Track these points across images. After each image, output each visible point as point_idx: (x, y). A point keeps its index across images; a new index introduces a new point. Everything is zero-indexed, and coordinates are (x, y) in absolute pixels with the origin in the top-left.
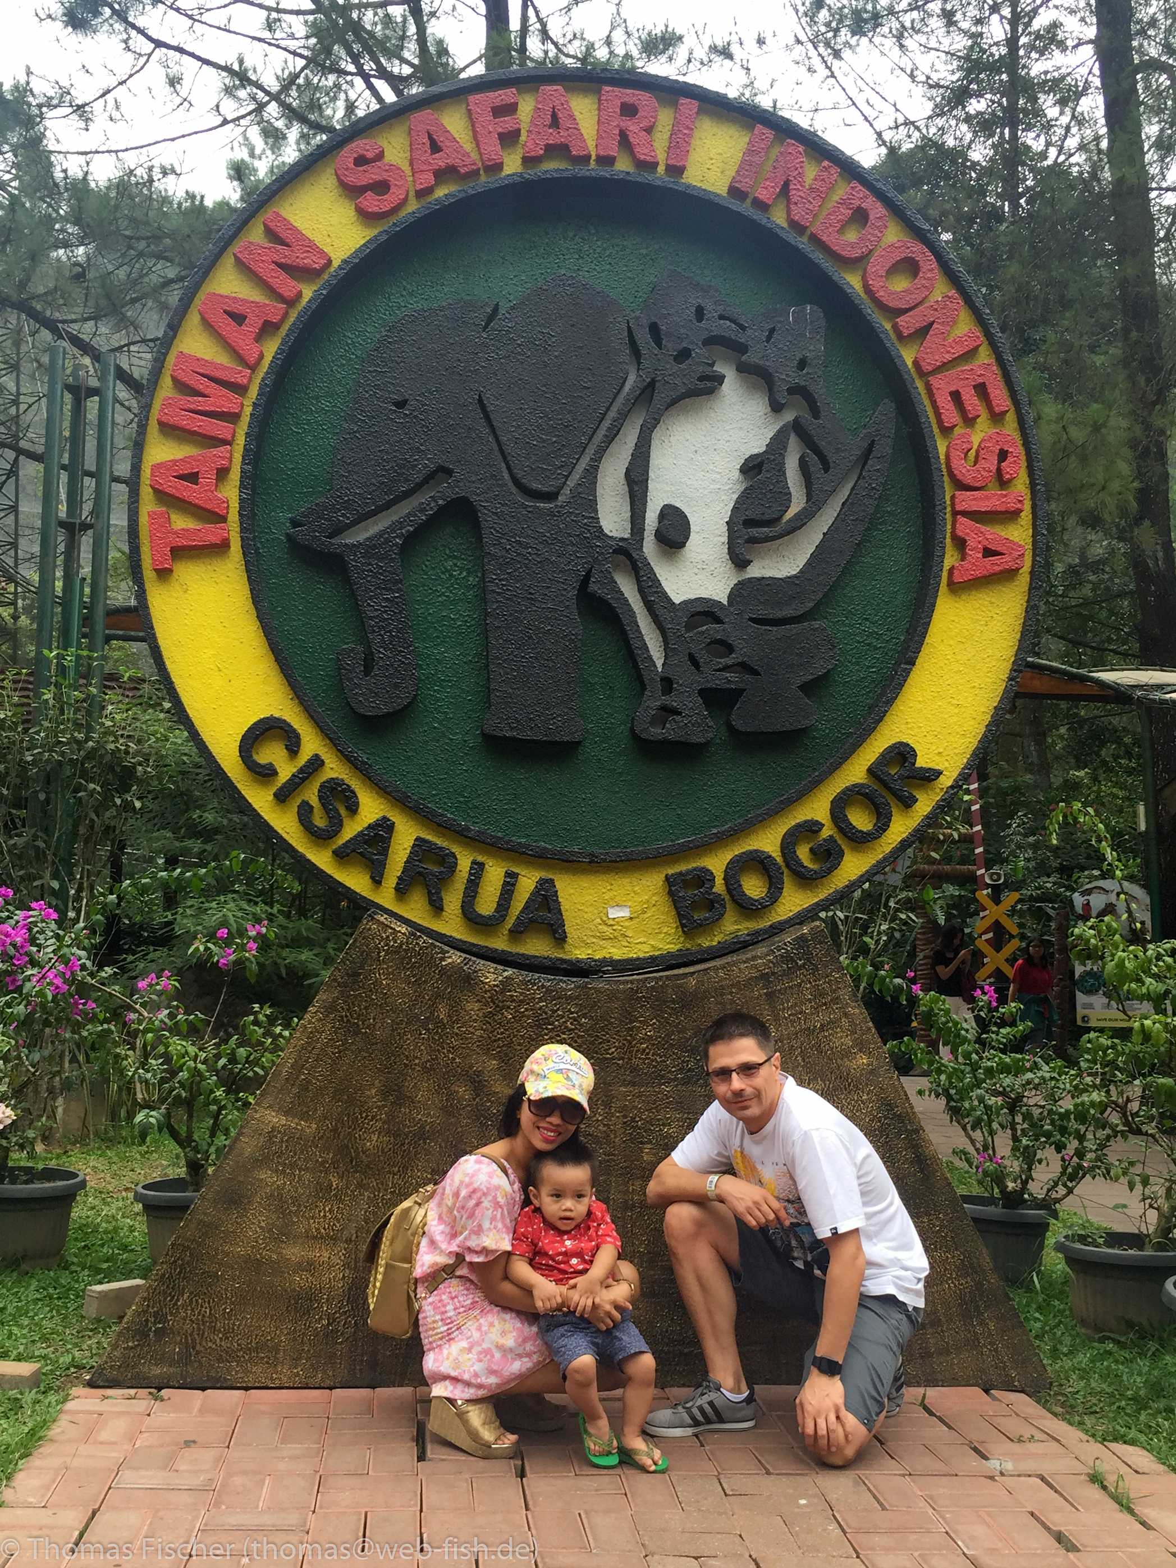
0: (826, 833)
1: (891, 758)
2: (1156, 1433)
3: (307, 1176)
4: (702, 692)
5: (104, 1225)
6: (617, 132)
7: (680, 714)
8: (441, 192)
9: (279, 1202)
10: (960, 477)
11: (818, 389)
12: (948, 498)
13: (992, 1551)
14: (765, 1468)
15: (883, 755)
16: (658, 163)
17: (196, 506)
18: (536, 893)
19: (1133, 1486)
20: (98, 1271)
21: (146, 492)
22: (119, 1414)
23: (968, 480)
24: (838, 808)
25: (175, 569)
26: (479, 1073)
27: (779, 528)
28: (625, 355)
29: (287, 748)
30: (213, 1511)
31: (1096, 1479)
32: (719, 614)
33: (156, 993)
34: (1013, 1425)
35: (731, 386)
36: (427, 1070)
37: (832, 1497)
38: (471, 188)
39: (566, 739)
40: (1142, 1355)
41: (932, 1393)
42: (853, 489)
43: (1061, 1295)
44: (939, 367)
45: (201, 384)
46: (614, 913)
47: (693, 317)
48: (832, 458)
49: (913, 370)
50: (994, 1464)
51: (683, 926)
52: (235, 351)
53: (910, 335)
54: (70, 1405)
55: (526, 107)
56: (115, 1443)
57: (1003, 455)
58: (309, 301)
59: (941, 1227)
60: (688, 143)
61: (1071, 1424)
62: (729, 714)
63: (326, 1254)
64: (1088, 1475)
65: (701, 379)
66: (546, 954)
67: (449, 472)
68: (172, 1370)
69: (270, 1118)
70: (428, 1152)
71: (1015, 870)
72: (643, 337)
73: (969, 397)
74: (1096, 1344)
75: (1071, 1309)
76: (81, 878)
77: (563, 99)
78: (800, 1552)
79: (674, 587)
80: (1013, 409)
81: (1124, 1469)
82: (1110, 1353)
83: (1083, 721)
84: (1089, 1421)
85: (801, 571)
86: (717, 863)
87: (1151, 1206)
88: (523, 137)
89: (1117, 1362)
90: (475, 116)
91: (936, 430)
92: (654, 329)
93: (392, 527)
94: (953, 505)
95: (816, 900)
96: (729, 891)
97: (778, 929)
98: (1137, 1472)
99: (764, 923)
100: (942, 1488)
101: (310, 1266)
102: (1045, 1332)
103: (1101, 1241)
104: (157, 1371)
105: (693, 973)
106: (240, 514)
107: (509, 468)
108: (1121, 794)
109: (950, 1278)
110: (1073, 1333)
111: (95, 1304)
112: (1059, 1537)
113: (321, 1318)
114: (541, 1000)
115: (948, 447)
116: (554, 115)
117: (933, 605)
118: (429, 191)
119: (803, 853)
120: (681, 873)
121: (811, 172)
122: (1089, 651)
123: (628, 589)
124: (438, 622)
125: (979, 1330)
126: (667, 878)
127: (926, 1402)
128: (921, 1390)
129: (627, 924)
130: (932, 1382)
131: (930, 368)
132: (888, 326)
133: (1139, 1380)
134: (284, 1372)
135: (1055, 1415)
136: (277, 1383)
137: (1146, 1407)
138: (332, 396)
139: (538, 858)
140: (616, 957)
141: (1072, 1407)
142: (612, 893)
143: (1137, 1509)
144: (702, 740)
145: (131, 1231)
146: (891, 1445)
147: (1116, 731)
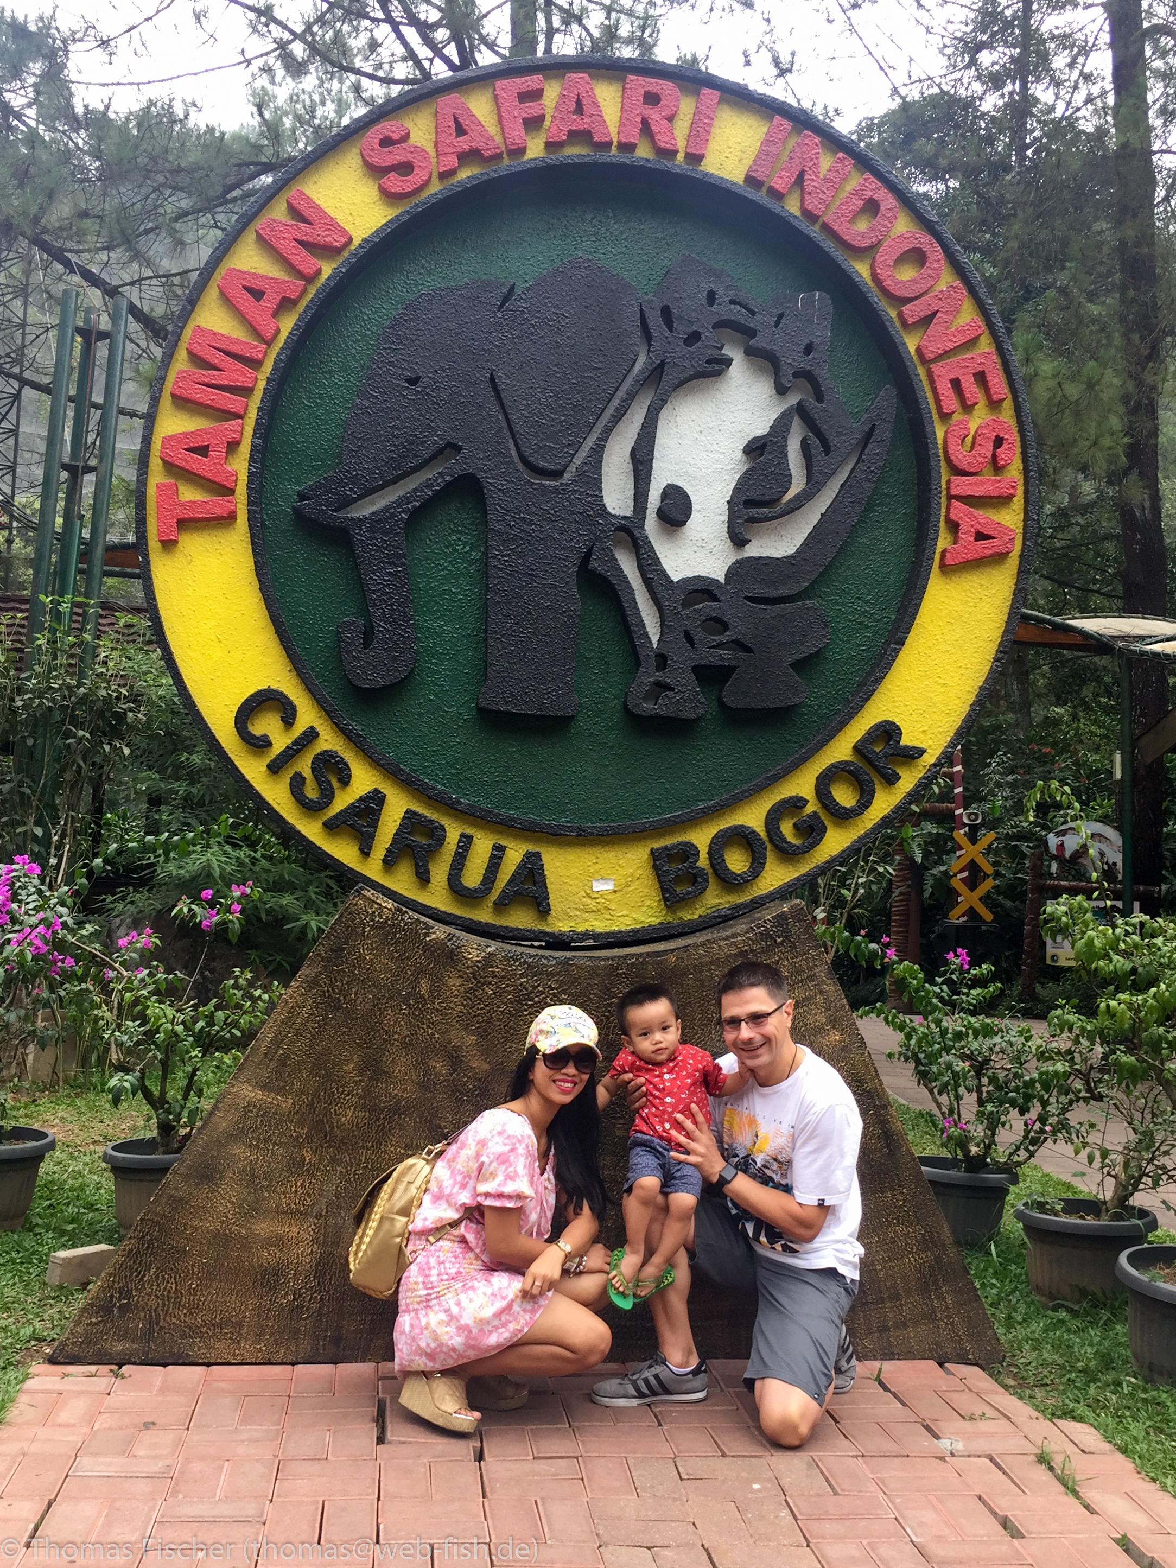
0: (810, 809)
1: (877, 736)
2: (1105, 1407)
3: (280, 1151)
4: (695, 669)
5: (70, 1181)
6: (639, 119)
7: (673, 690)
8: (464, 174)
9: (252, 1178)
10: (956, 462)
11: (823, 374)
12: (943, 482)
13: (940, 1539)
14: (721, 1450)
15: (869, 733)
16: (677, 152)
17: (204, 478)
18: (522, 866)
19: (1079, 1467)
20: (63, 1233)
21: (155, 463)
22: (79, 1393)
23: (964, 465)
24: (823, 784)
25: (180, 539)
26: (457, 1049)
27: (777, 509)
28: (637, 336)
29: (283, 719)
30: (170, 1500)
31: (1043, 1459)
32: (716, 592)
33: (135, 951)
34: (965, 1402)
35: (739, 370)
36: (406, 1046)
37: (785, 1482)
38: (493, 171)
39: (559, 713)
40: (1093, 1323)
41: (888, 1367)
42: (852, 471)
43: (1018, 1259)
44: (940, 355)
45: (217, 358)
46: (598, 886)
47: (704, 302)
48: (833, 440)
49: (915, 358)
50: (945, 1444)
51: (665, 899)
52: (252, 326)
53: (914, 323)
54: (29, 1384)
55: (552, 93)
56: (74, 1425)
57: (999, 441)
58: (328, 279)
59: (905, 1201)
60: (708, 132)
61: (1021, 1398)
62: (721, 690)
63: (295, 1230)
64: (1036, 1455)
65: (709, 362)
66: (529, 927)
67: (458, 449)
68: (135, 1346)
69: (246, 1093)
70: (401, 1127)
71: (992, 809)
72: (655, 321)
73: (969, 385)
74: (1049, 1313)
75: (1027, 1274)
76: (65, 824)
77: (588, 86)
78: (751, 1541)
79: (674, 565)
80: (1010, 396)
81: (1071, 1449)
82: (1063, 1322)
83: (1064, 662)
84: (1039, 1393)
85: (798, 551)
86: (701, 838)
87: (1109, 1174)
88: (547, 122)
89: (1069, 1331)
90: (501, 100)
91: (935, 416)
92: (666, 313)
93: (399, 502)
94: (948, 489)
95: (797, 874)
96: (712, 865)
97: (758, 903)
98: (1083, 1451)
99: (745, 898)
100: (893, 1471)
101: (279, 1242)
102: (1001, 1299)
103: (1059, 1208)
104: (118, 1347)
105: (673, 950)
106: (248, 488)
107: (516, 444)
108: (1099, 732)
109: (910, 1253)
110: (1028, 1300)
111: (58, 1271)
112: (1005, 1523)
113: (287, 1294)
114: (522, 976)
115: (946, 433)
116: (579, 102)
117: (924, 588)
118: (452, 172)
119: (787, 828)
120: (666, 848)
121: (826, 162)
122: (1074, 591)
123: (628, 566)
124: (440, 595)
125: (936, 1303)
126: (653, 852)
127: (882, 1376)
128: (876, 1364)
129: (610, 897)
130: (889, 1355)
131: (932, 356)
132: (893, 314)
133: (1089, 1350)
134: (247, 1348)
135: (1006, 1387)
136: (239, 1359)
137: (1094, 1380)
138: (346, 371)
139: (527, 831)
140: (599, 930)
141: (1023, 1378)
142: (597, 867)
143: (1082, 1492)
144: (693, 716)
145: (98, 1189)
146: (845, 1423)
147: (1097, 670)
